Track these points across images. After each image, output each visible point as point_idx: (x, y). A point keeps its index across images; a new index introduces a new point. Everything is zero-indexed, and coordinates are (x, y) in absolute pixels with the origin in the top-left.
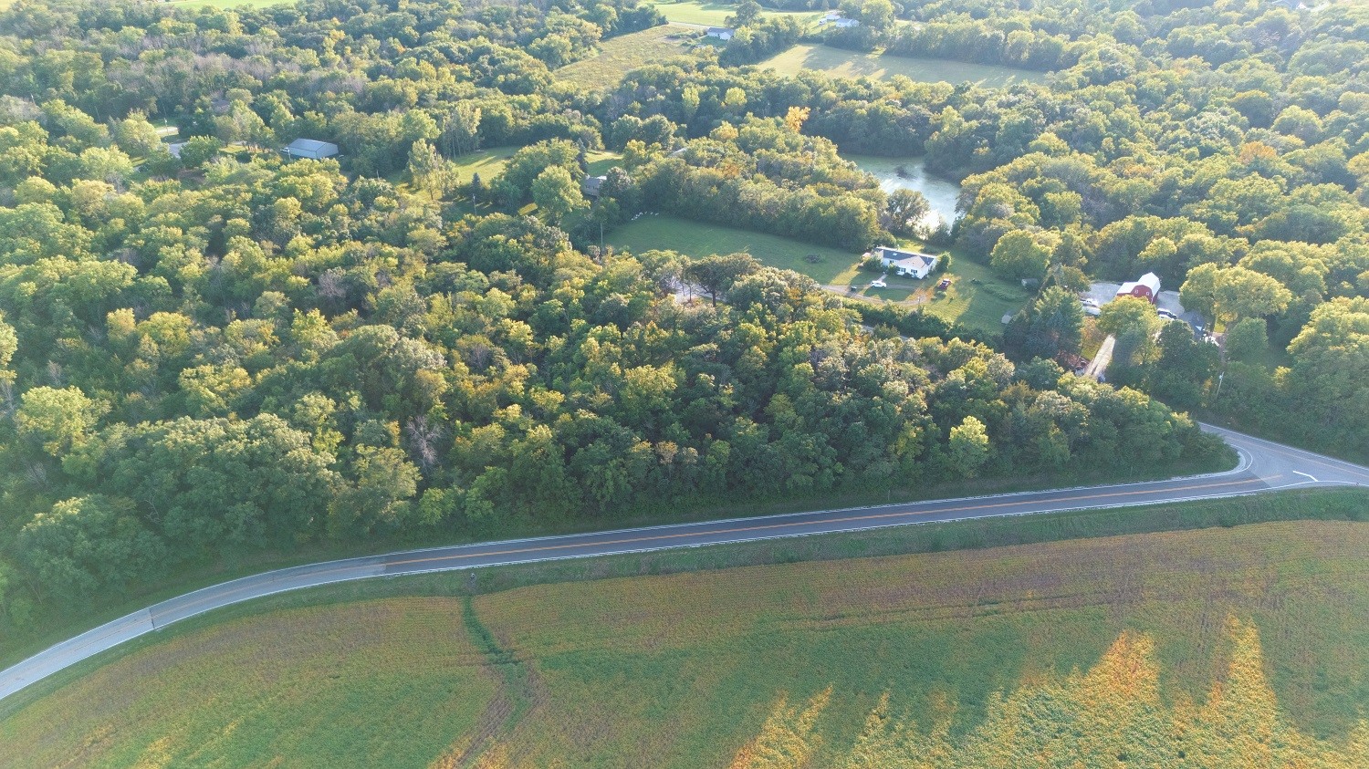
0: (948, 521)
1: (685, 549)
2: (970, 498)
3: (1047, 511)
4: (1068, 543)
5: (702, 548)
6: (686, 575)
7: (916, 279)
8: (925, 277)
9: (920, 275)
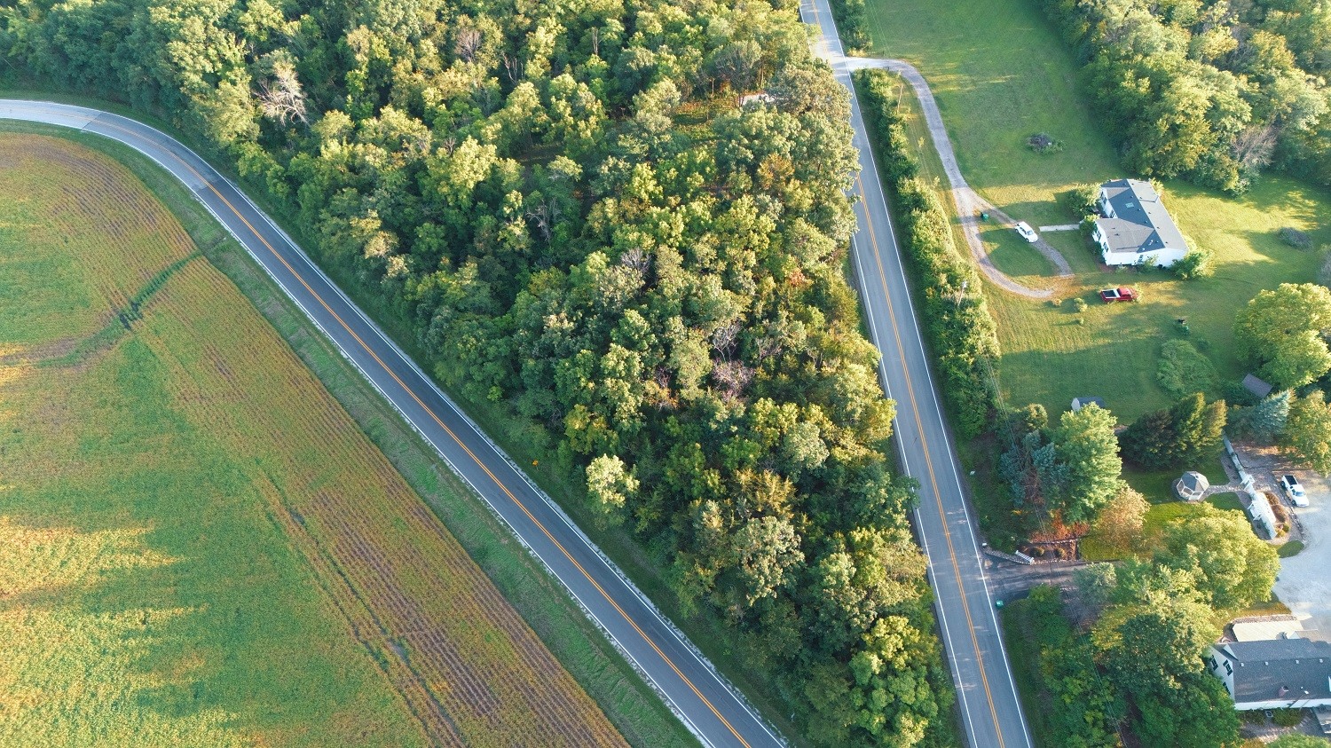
0: (524, 543)
1: (335, 350)
2: (594, 548)
3: (615, 642)
4: (579, 693)
5: (345, 362)
6: (304, 373)
7: (1103, 261)
8: (1115, 267)
9: (1111, 258)
